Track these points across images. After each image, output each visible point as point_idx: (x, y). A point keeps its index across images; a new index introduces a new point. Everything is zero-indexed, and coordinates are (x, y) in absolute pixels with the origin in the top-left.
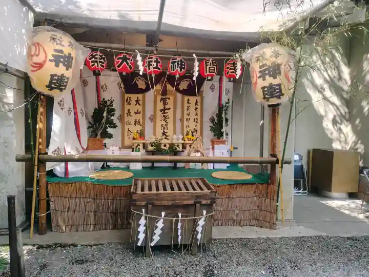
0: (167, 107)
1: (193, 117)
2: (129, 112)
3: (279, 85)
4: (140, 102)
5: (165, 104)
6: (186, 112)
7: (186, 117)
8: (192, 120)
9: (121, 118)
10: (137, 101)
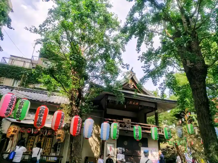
0: (42, 141)
1: (49, 144)
2: (29, 142)
3: (60, 139)
4: (34, 139)
5: (41, 140)
6: (47, 142)
7: (47, 144)
8: (48, 145)
9: (27, 143)
10: (33, 138)
